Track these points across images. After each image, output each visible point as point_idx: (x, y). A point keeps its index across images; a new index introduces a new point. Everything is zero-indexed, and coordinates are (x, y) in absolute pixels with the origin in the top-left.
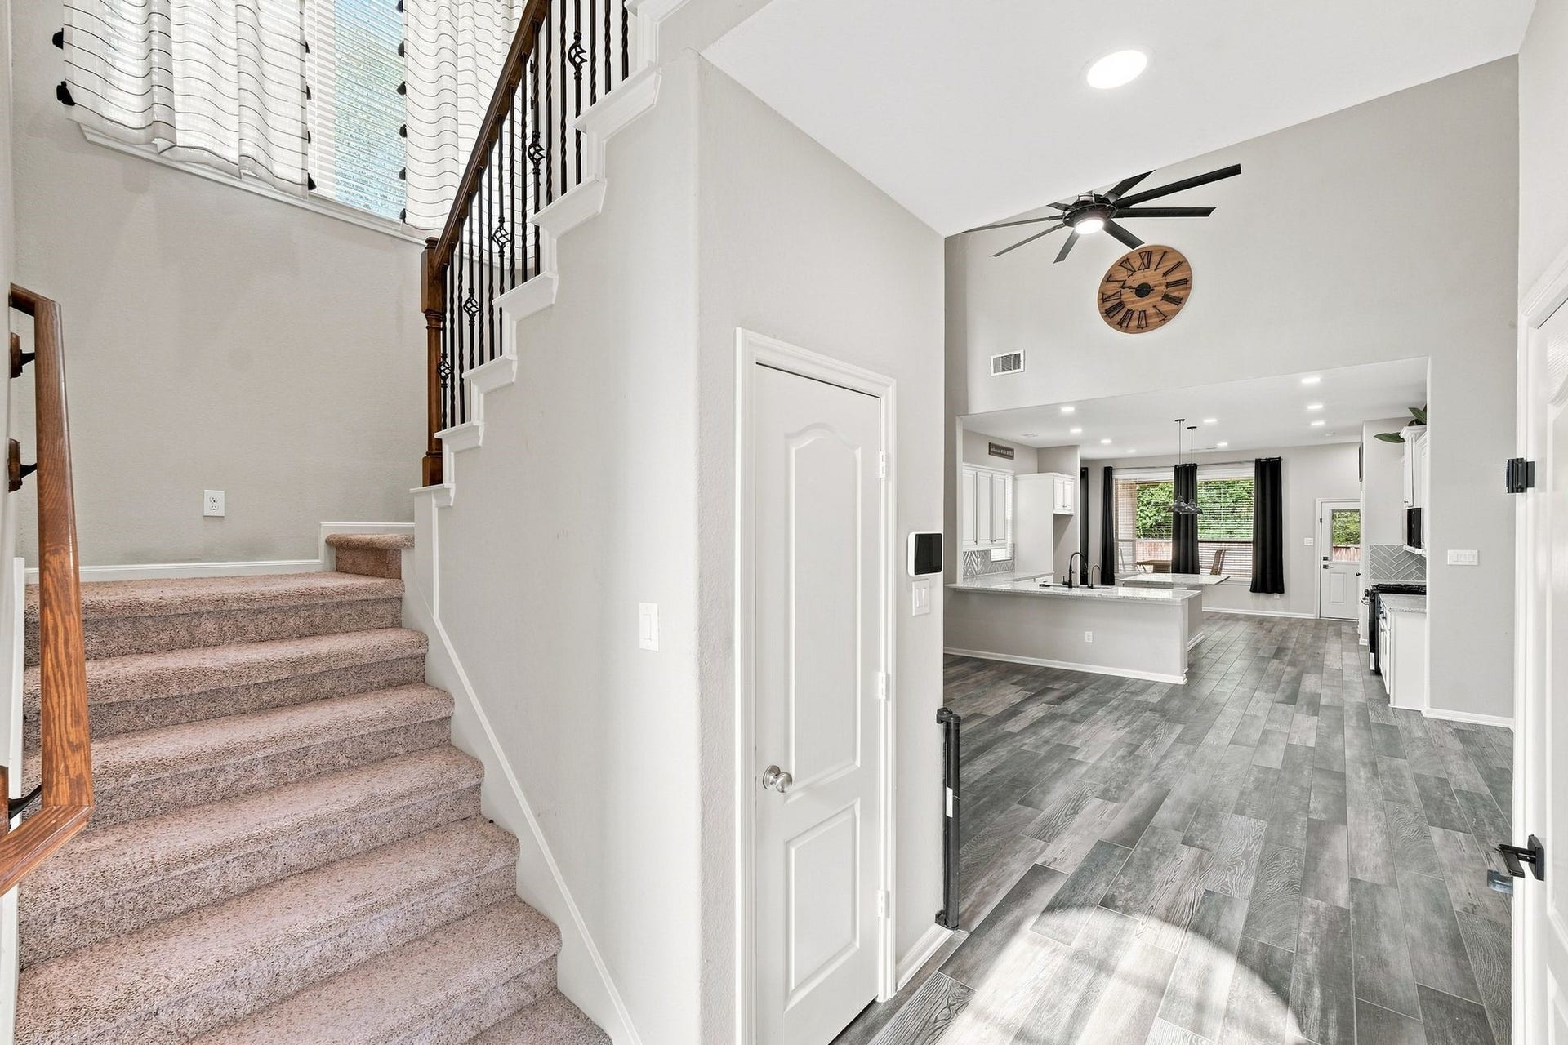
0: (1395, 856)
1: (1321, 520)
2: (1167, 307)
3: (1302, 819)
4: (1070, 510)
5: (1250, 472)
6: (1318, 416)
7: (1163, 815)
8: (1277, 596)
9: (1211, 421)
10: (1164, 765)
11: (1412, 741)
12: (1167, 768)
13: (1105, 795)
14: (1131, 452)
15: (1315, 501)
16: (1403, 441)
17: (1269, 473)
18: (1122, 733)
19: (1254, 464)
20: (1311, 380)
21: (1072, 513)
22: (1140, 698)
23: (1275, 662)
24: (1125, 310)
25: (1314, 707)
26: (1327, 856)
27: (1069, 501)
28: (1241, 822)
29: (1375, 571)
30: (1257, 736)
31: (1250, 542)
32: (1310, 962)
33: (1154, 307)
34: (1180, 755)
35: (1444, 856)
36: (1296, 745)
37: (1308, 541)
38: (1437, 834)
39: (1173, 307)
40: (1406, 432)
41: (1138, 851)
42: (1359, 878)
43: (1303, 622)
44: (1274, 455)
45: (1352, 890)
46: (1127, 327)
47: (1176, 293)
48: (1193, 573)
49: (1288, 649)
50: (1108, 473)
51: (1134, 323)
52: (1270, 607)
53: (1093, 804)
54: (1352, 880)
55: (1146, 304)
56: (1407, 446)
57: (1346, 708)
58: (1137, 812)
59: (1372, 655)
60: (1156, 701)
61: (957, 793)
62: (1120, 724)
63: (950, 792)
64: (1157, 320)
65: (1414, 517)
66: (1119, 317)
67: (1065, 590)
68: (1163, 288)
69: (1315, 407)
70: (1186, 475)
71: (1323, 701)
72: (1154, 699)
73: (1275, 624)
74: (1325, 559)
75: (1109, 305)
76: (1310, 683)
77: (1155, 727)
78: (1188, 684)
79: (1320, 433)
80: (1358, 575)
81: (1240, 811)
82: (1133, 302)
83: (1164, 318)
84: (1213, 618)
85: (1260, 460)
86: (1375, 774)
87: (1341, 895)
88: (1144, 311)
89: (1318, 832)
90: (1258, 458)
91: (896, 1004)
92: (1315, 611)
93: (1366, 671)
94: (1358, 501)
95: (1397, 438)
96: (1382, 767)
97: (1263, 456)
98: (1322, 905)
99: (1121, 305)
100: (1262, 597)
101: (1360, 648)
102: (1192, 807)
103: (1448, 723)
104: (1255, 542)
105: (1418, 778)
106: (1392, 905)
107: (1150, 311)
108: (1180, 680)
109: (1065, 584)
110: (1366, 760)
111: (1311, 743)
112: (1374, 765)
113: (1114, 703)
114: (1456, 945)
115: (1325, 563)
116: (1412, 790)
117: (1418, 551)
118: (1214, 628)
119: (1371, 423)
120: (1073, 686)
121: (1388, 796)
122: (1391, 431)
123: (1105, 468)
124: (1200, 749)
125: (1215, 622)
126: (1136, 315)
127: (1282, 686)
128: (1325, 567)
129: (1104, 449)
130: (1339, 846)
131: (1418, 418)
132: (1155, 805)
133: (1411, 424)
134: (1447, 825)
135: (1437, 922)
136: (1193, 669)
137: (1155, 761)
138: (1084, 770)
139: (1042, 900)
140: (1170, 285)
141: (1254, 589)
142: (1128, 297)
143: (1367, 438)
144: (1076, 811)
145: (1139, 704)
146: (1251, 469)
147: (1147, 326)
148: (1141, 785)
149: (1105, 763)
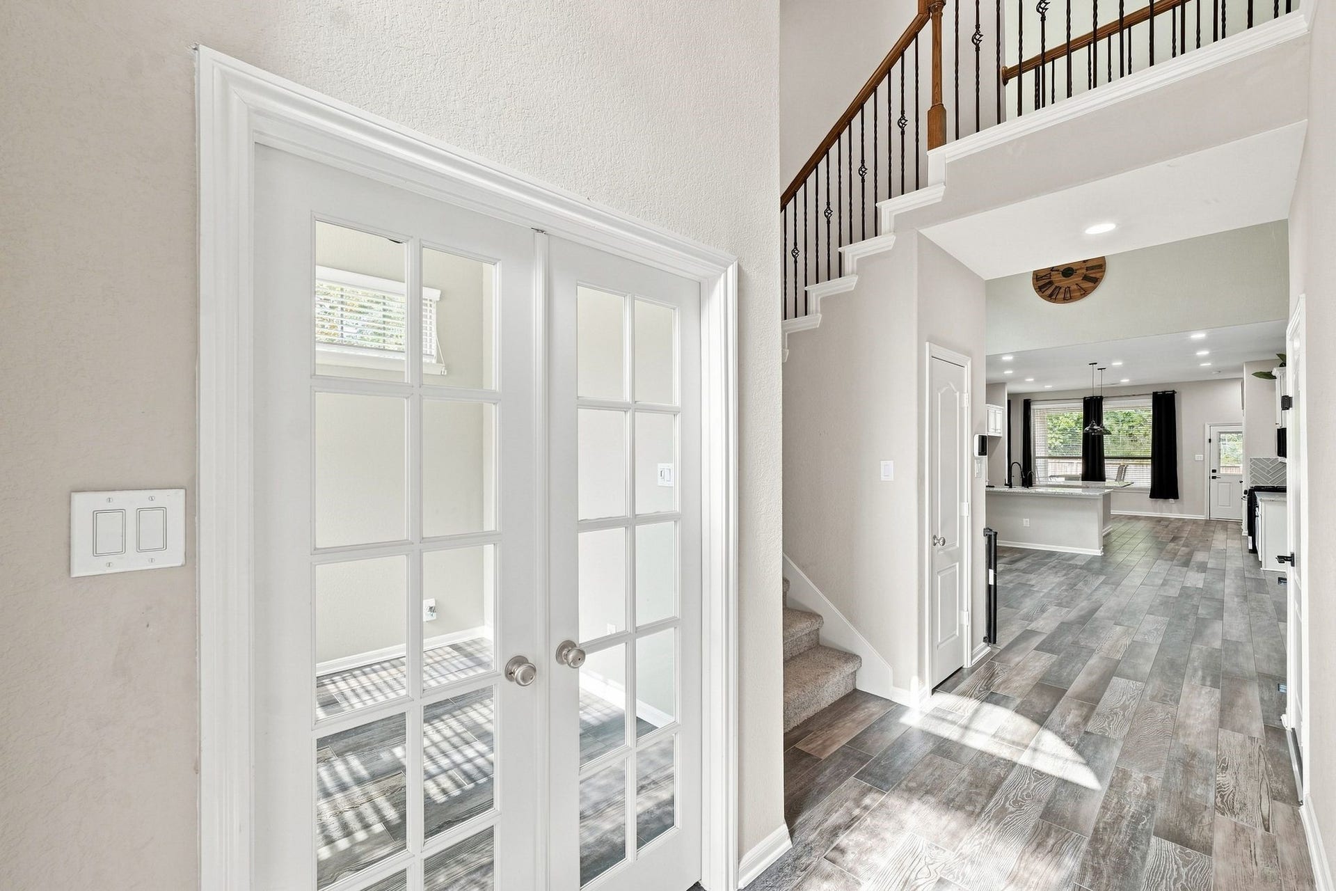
1: (1210, 440)
2: (1087, 285)
4: (1000, 433)
5: (1148, 402)
6: (1205, 359)
7: (1101, 613)
8: (1172, 500)
9: (1117, 364)
10: (1096, 594)
12: (1098, 595)
13: (1060, 605)
14: (1048, 387)
15: (1204, 426)
16: (1275, 378)
17: (1165, 403)
18: (1062, 579)
19: (1152, 396)
20: (1199, 336)
21: (1001, 435)
22: (1070, 562)
23: (1172, 545)
24: (1053, 287)
25: (1202, 568)
26: (1208, 631)
27: (999, 426)
31: (1148, 458)
32: (1197, 664)
33: (1077, 284)
34: (1106, 589)
36: (1189, 587)
37: (1199, 457)
39: (1091, 284)
40: (1275, 372)
41: (1088, 626)
42: (1229, 639)
43: (1195, 522)
44: (1170, 389)
45: (1224, 643)
46: (1055, 299)
47: (1092, 274)
48: (1100, 480)
49: (1183, 537)
50: (1027, 405)
51: (1061, 296)
52: (1168, 510)
53: (1053, 609)
54: (1224, 640)
55: (1072, 282)
56: (1277, 381)
57: (1227, 569)
58: (1083, 612)
59: (1250, 538)
60: (1082, 564)
61: (995, 571)
62: (1059, 574)
63: (991, 572)
64: (1079, 294)
65: (1282, 435)
66: (1049, 292)
67: (1007, 489)
68: (1084, 271)
69: (1204, 353)
70: (1093, 405)
71: (1209, 566)
73: (1171, 521)
74: (1214, 471)
75: (1041, 283)
76: (1199, 557)
77: (1085, 577)
78: (1104, 555)
79: (1207, 371)
80: (1241, 482)
82: (1060, 281)
83: (1085, 293)
84: (1119, 518)
85: (1157, 392)
87: (1217, 644)
88: (1069, 288)
89: (1202, 622)
90: (1155, 391)
91: (973, 670)
92: (1205, 513)
93: (1245, 550)
94: (1240, 424)
95: (1270, 375)
97: (1160, 390)
98: (1205, 647)
99: (1051, 283)
100: (1160, 502)
101: (1242, 538)
102: (1119, 611)
104: (1153, 458)
107: (1074, 287)
108: (1098, 552)
109: (1006, 485)
110: (1239, 594)
111: (1201, 586)
112: (1245, 596)
113: (1052, 564)
115: (1214, 474)
117: (1284, 460)
118: (1120, 525)
119: (1249, 363)
120: (1018, 555)
122: (1266, 370)
123: (1025, 400)
124: (1121, 588)
125: (1120, 521)
126: (1062, 290)
127: (1177, 557)
128: (1214, 477)
129: (1027, 385)
130: (1217, 628)
131: (1284, 362)
132: (1094, 610)
133: (1276, 366)
136: (1106, 547)
137: (1089, 592)
138: (1042, 594)
139: (1036, 641)
140: (1087, 269)
141: (1152, 496)
142: (1057, 278)
143: (1246, 375)
144: (1043, 611)
145: (1070, 565)
146: (1151, 400)
147: (1071, 298)
148: (1082, 602)
149: (1054, 592)
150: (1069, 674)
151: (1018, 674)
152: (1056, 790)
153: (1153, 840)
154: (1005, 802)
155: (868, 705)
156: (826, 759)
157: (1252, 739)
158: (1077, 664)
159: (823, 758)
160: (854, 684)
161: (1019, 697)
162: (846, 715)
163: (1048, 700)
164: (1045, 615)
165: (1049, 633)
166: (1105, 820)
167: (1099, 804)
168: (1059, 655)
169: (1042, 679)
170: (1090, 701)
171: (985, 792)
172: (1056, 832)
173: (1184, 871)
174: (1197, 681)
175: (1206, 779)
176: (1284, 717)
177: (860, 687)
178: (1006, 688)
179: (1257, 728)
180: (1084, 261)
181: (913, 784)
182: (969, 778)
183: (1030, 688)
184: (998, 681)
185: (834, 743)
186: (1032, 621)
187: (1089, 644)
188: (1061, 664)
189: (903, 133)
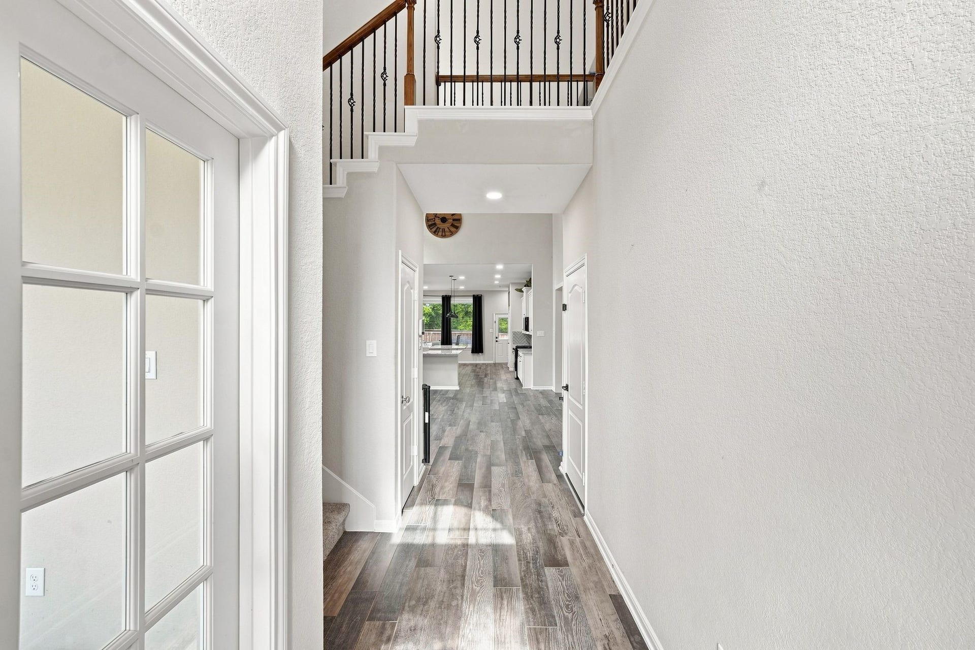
0: (533, 423)
1: (495, 323)
2: (453, 229)
3: (509, 420)
5: (470, 301)
6: (497, 280)
7: (472, 427)
8: (480, 354)
9: (462, 278)
10: (465, 414)
11: (530, 396)
12: (466, 415)
13: (450, 425)
15: (494, 314)
16: (523, 292)
17: (478, 300)
18: (446, 407)
19: (474, 297)
20: (499, 267)
22: (447, 396)
24: (437, 227)
26: (518, 427)
28: (493, 424)
29: (514, 341)
30: (489, 402)
32: (521, 448)
34: (468, 410)
35: (543, 421)
37: (491, 331)
38: (540, 417)
39: (455, 230)
40: (524, 289)
41: (468, 436)
44: (480, 294)
45: (526, 432)
47: (456, 223)
48: (450, 345)
51: (440, 234)
52: (479, 359)
53: (448, 428)
54: (525, 430)
55: (446, 226)
56: (524, 294)
58: (463, 428)
59: (516, 373)
60: (452, 396)
61: (429, 414)
62: (444, 404)
63: (427, 414)
64: (449, 234)
65: (527, 320)
66: (434, 229)
68: (451, 221)
69: (498, 277)
70: (446, 299)
72: (451, 395)
73: (481, 365)
74: (497, 338)
75: (430, 222)
77: (456, 404)
78: (461, 389)
79: (497, 286)
80: (511, 344)
81: (492, 421)
82: (440, 223)
83: (452, 234)
86: (524, 406)
87: (523, 434)
88: (444, 229)
89: (513, 422)
90: (474, 294)
91: (420, 485)
92: (495, 359)
93: (514, 378)
94: (508, 315)
95: (521, 291)
96: (525, 404)
97: (476, 294)
98: (520, 437)
99: (435, 224)
100: (476, 355)
101: (511, 371)
102: (479, 423)
103: (538, 390)
105: (534, 405)
106: (534, 432)
107: (447, 229)
108: (458, 387)
110: (520, 403)
111: (505, 401)
112: (523, 404)
114: (548, 437)
116: (533, 408)
117: (527, 333)
119: (513, 283)
121: (528, 411)
122: (519, 288)
124: (474, 407)
126: (441, 230)
127: (491, 386)
128: (497, 341)
130: (520, 423)
131: (528, 284)
132: (468, 424)
133: (525, 286)
134: (542, 415)
135: (544, 434)
137: (462, 413)
138: (439, 420)
139: (447, 454)
140: (454, 220)
141: (473, 352)
142: (438, 221)
143: (512, 290)
144: (444, 431)
145: (447, 398)
146: (472, 299)
147: (445, 236)
148: (460, 421)
149: (445, 417)
150: (471, 472)
151: (446, 481)
152: (494, 560)
153: (546, 569)
154: (472, 586)
155: (359, 543)
156: (339, 615)
157: (555, 484)
158: (473, 463)
159: (336, 615)
160: (344, 528)
161: (452, 498)
162: (344, 561)
163: (467, 493)
164: (446, 433)
165: (452, 446)
166: (523, 569)
167: (517, 559)
168: (462, 460)
169: (460, 480)
170: (487, 486)
171: (459, 584)
172: (505, 592)
173: (564, 583)
174: (524, 458)
175: (550, 518)
176: (560, 468)
177: (348, 530)
178: (443, 494)
179: (554, 477)
180: (453, 215)
181: (413, 602)
182: (446, 577)
183: (455, 489)
184: (437, 490)
185: (341, 593)
186: (440, 440)
187: (473, 448)
188: (465, 467)
189: (385, 85)
